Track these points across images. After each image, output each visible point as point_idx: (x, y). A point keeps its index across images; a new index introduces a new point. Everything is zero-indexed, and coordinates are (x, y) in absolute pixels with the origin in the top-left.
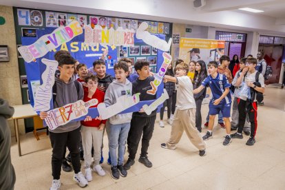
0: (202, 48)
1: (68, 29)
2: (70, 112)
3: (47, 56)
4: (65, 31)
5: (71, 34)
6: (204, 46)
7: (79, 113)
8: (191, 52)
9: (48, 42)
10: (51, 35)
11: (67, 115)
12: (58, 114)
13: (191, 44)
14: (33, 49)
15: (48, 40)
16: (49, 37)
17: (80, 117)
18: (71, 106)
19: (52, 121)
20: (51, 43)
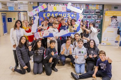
0: (118, 15)
2: (43, 34)
4: (41, 7)
5: (43, 8)
8: (112, 17)
11: (42, 35)
12: (39, 34)
13: (112, 14)
14: (32, 13)
17: (46, 36)
18: (43, 32)
19: (37, 36)
20: (37, 11)
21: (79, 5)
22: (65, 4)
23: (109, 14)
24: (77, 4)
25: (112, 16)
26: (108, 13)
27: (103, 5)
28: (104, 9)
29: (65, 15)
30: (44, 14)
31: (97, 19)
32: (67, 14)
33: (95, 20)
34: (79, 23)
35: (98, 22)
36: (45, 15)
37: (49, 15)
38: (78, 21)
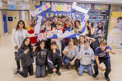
1: (46, 6)
2: (46, 35)
4: (45, 6)
5: (47, 7)
7: (50, 36)
8: (118, 19)
9: (39, 10)
10: (40, 8)
11: (45, 36)
12: (42, 35)
14: (35, 12)
15: (39, 9)
17: (50, 37)
18: (47, 33)
19: (40, 37)
20: (40, 10)
23: (115, 15)
24: (82, 4)
26: (115, 13)
27: (110, 6)
34: (85, 24)
36: (48, 15)
37: (52, 14)
38: (83, 21)
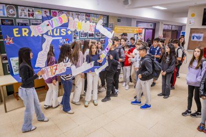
0: (129, 33)
3: (47, 34)
6: (130, 31)
7: (61, 71)
9: (48, 25)
10: (50, 21)
11: (54, 71)
12: (49, 70)
13: (122, 30)
15: (48, 23)
16: (49, 22)
17: (61, 73)
18: (57, 66)
21: (76, 14)
22: (53, 11)
23: (119, 31)
24: (73, 13)
25: (122, 34)
26: (118, 28)
27: (108, 17)
28: (109, 22)
29: (56, 33)
30: (14, 30)
31: (102, 38)
32: (60, 31)
33: (99, 38)
35: (102, 41)
36: (17, 32)
37: (25, 31)
